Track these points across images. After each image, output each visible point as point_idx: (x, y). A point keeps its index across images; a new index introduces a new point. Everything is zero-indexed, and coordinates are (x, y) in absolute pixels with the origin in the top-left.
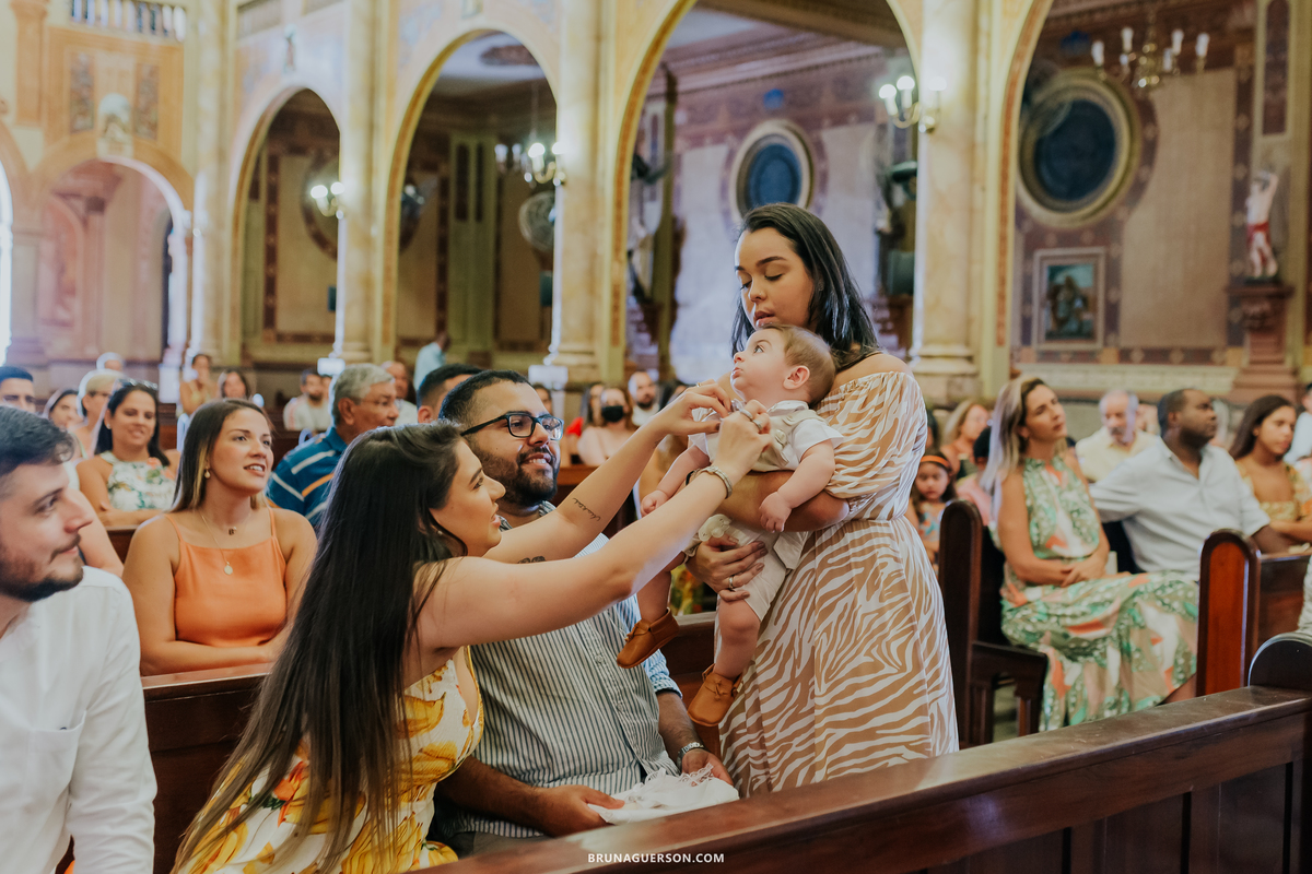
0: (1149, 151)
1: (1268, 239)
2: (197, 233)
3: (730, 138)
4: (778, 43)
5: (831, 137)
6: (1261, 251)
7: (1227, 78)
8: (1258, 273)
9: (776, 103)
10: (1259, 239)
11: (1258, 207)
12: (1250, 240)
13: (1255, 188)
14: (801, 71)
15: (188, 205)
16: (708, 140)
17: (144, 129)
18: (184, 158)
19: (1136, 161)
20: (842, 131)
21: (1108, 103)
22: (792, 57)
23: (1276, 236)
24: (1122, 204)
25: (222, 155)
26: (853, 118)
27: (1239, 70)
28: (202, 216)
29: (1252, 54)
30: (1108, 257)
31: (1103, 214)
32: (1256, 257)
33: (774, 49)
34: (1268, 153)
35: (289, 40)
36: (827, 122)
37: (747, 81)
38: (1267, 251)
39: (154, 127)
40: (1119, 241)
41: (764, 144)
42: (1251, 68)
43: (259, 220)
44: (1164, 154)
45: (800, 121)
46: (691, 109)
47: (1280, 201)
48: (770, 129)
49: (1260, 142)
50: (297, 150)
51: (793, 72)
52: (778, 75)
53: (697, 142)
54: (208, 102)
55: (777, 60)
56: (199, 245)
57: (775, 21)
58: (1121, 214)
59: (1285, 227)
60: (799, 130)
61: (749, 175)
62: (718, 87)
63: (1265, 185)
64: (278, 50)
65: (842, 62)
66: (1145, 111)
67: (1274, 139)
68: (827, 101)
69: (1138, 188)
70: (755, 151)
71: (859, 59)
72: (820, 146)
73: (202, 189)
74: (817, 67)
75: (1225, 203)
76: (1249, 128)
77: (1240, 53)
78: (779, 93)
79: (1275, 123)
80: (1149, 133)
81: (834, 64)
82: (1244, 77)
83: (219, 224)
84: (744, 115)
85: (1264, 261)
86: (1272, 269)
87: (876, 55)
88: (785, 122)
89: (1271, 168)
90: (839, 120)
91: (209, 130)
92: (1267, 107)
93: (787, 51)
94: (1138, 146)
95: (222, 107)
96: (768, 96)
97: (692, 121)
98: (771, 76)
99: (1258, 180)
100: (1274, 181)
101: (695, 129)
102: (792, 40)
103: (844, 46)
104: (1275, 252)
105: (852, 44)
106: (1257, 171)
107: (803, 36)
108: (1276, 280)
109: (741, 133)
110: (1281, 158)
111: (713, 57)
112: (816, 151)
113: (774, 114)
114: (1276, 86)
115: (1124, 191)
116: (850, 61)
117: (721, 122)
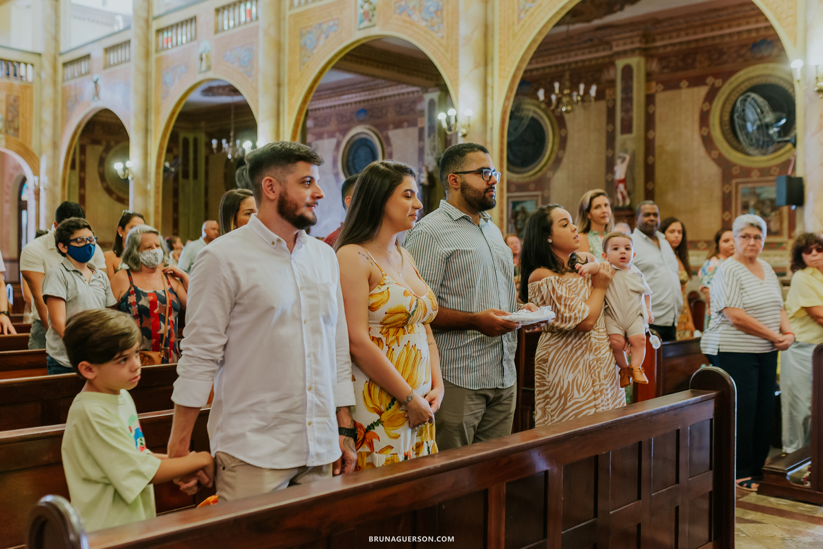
0: (563, 142)
1: (626, 187)
2: (42, 188)
3: (338, 134)
4: (364, 85)
5: (395, 135)
6: (622, 193)
7: (602, 105)
8: (621, 204)
9: (362, 116)
10: (621, 186)
11: (620, 171)
12: (617, 187)
13: (619, 161)
14: (377, 99)
15: (36, 172)
16: (325, 136)
17: (11, 131)
18: (34, 147)
19: (556, 147)
20: (399, 131)
21: (542, 118)
22: (372, 92)
23: (630, 186)
24: (549, 169)
25: (55, 145)
26: (405, 124)
27: (608, 101)
28: (44, 179)
29: (614, 93)
30: (543, 197)
31: (540, 174)
32: (620, 196)
33: (362, 87)
34: (624, 144)
35: (96, 83)
36: (391, 126)
37: (347, 104)
38: (625, 193)
39: (17, 130)
40: (549, 189)
41: (356, 138)
42: (614, 100)
43: (76, 181)
44: (571, 144)
45: (376, 126)
46: (315, 119)
47: (631, 168)
48: (359, 130)
49: (620, 138)
50: (96, 142)
51: (372, 100)
52: (364, 101)
53: (319, 136)
54: (47, 116)
55: (363, 94)
56: (43, 195)
57: (362, 74)
58: (549, 174)
59: (634, 181)
60: (376, 131)
61: (348, 155)
62: (331, 107)
63: (623, 160)
64: (89, 88)
65: (399, 95)
66: (560, 122)
67: (626, 136)
68: (391, 116)
69: (558, 161)
70: (352, 142)
71: (408, 93)
72: (387, 139)
73: (44, 164)
74: (385, 97)
75: (603, 168)
76: (614, 131)
77: (608, 92)
78: (364, 111)
79: (627, 128)
80: (563, 134)
81: (394, 96)
82: (611, 105)
83: (55, 184)
84: (345, 123)
85: (624, 198)
86: (628, 202)
87: (418, 91)
88: (368, 126)
89: (626, 151)
90: (398, 125)
91: (48, 131)
92: (623, 120)
93: (370, 89)
94: (557, 140)
95: (55, 119)
96: (359, 112)
97: (316, 125)
98: (360, 102)
99: (620, 157)
100: (628, 158)
101: (318, 130)
102: (372, 83)
103: (399, 87)
104: (629, 194)
105: (404, 86)
106: (619, 153)
107: (379, 81)
108: (630, 208)
109: (344, 132)
110: (631, 146)
111: (329, 92)
112: (386, 142)
113: (361, 122)
114: (627, 110)
115: (550, 162)
116: (403, 94)
117: (332, 126)
